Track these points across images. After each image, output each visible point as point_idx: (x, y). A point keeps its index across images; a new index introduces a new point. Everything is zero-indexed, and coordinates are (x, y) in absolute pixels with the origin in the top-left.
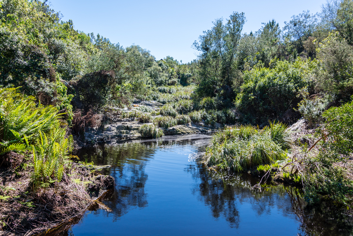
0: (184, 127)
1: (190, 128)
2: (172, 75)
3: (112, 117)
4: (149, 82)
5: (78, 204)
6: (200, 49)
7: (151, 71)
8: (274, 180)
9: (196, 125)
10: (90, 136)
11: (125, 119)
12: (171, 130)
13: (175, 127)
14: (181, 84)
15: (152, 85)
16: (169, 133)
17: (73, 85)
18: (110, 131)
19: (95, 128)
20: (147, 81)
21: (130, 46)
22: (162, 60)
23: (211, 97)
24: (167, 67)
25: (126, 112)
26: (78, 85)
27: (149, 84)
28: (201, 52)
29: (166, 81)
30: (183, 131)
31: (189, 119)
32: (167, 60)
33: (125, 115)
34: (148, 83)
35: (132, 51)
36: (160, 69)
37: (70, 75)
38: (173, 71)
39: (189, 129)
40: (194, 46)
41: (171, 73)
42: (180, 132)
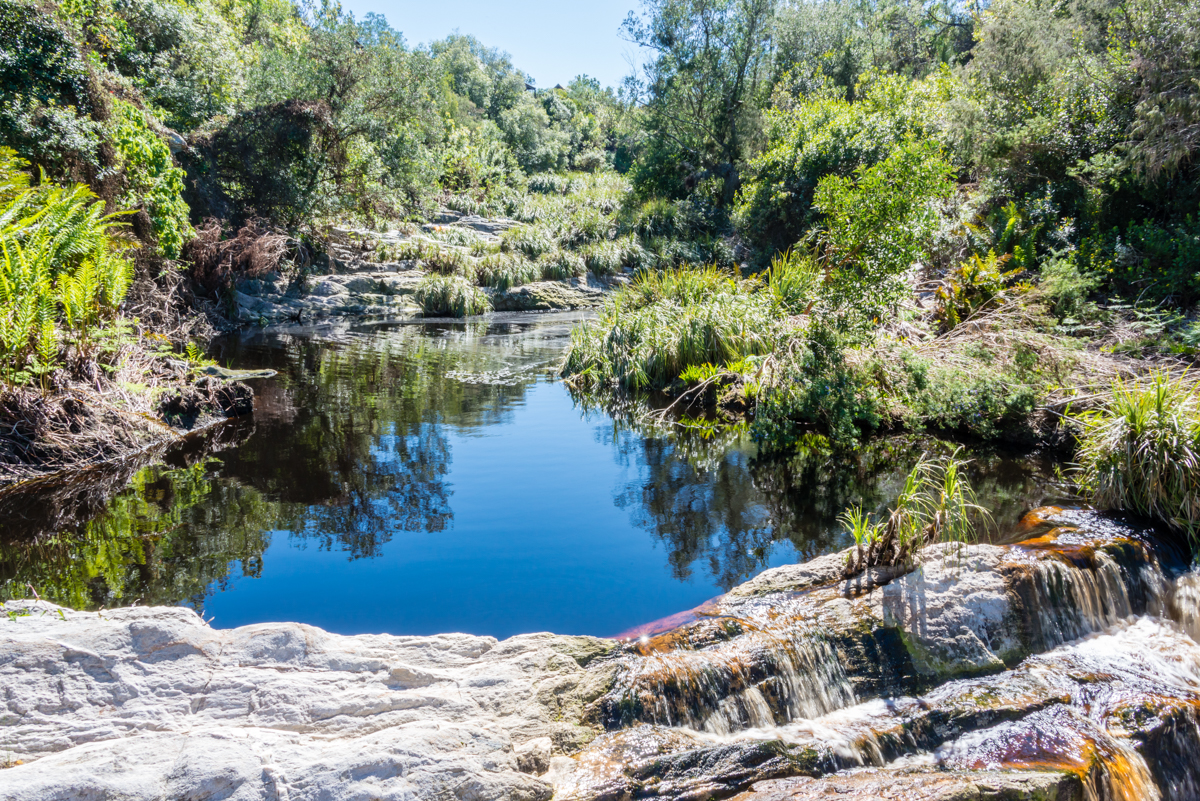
0: (563, 289)
1: (582, 291)
2: (586, 137)
3: (345, 258)
4: (496, 157)
5: (116, 433)
6: (648, 42)
7: (512, 123)
8: (721, 406)
9: (603, 283)
10: (258, 307)
11: (386, 264)
12: (516, 294)
13: (530, 287)
14: (615, 168)
15: (507, 166)
16: (509, 303)
17: (199, 146)
18: (327, 295)
19: (277, 285)
20: (492, 154)
21: (445, 38)
22: (558, 87)
23: (671, 200)
24: (568, 112)
25: (391, 245)
26: (214, 146)
27: (497, 163)
28: (655, 54)
29: (561, 155)
30: (554, 300)
31: (581, 262)
32: (574, 88)
33: (388, 252)
34: (494, 159)
35: (450, 54)
36: (541, 118)
37: (195, 115)
38: (590, 124)
39: (579, 294)
40: (626, 32)
41: (584, 131)
42: (545, 304)
